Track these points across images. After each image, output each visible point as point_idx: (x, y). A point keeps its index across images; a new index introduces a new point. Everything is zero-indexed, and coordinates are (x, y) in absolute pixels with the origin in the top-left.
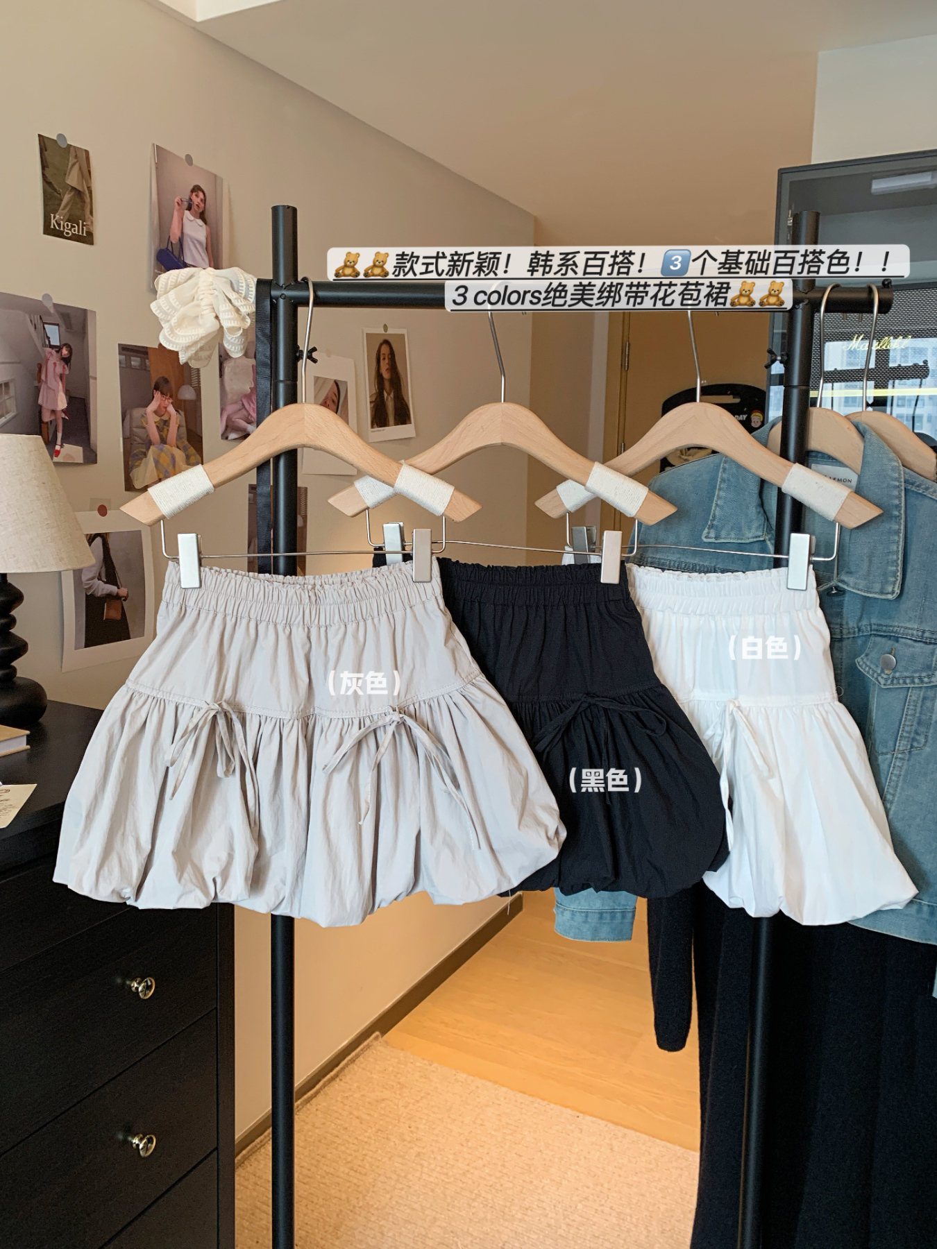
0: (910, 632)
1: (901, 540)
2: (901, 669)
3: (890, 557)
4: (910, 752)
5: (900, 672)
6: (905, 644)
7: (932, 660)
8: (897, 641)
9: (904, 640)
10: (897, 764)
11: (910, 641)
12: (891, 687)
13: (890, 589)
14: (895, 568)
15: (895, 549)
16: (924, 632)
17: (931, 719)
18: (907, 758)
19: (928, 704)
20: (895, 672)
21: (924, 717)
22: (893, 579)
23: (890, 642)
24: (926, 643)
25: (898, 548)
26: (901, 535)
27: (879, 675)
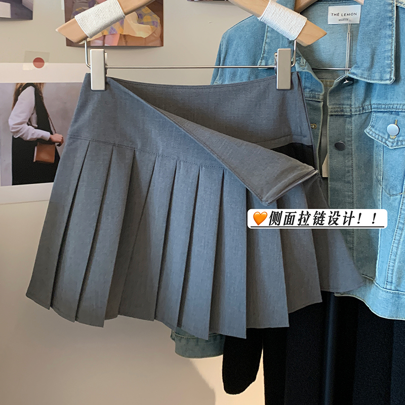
1: (394, 42)
2: (403, 134)
3: (386, 54)
5: (403, 136)
8: (399, 115)
9: (403, 113)
12: (397, 147)
13: (388, 77)
14: (390, 62)
15: (390, 48)
20: (399, 136)
22: (390, 70)
23: (393, 116)
25: (392, 47)
26: (393, 38)
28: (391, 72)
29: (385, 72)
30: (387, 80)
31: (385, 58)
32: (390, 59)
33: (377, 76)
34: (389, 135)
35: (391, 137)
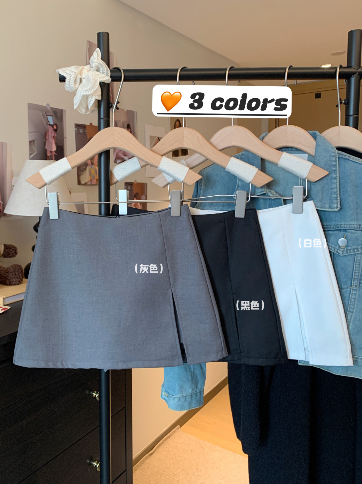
0: (353, 226)
2: (351, 245)
3: (333, 190)
4: (359, 286)
8: (346, 232)
10: (354, 292)
11: (353, 231)
12: (346, 254)
13: (335, 206)
14: (336, 196)
18: (358, 289)
20: (347, 247)
22: (336, 201)
23: (342, 233)
27: (338, 250)
28: (337, 203)
29: (333, 203)
30: (334, 208)
31: (332, 193)
32: (336, 194)
33: (327, 205)
34: (339, 246)
35: (341, 247)
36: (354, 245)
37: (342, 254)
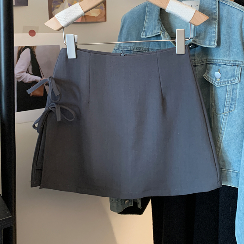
0: (225, 61)
1: (217, 23)
2: (223, 78)
4: (229, 112)
5: (223, 79)
6: (224, 67)
7: (235, 73)
8: (220, 66)
9: (223, 65)
10: (225, 118)
11: (225, 65)
12: (220, 86)
16: (230, 61)
17: (236, 98)
18: (228, 115)
19: (235, 91)
20: (221, 80)
21: (234, 97)
23: (217, 67)
24: (231, 66)
26: (217, 20)
27: (215, 81)
28: (215, 41)
30: (213, 45)
31: (212, 32)
32: (215, 33)
33: (207, 43)
34: (216, 79)
35: (217, 80)
36: (225, 78)
37: (218, 85)
